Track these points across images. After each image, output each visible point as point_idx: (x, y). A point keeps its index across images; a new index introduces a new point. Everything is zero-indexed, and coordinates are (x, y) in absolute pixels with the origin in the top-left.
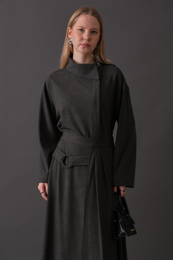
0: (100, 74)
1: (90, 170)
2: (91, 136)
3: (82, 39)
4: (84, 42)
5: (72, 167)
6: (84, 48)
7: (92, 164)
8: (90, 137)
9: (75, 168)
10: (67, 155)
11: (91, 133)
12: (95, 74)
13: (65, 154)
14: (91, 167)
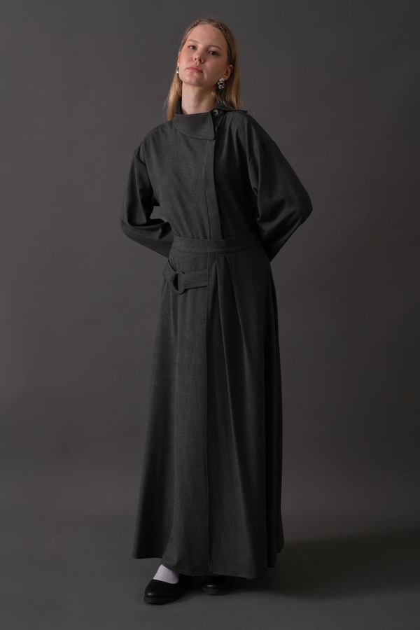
0: (216, 130)
1: (211, 293)
2: (208, 237)
3: (191, 60)
4: (193, 64)
5: (186, 290)
6: (192, 73)
7: (212, 283)
8: (206, 238)
9: (189, 291)
10: (177, 272)
11: (208, 232)
12: (208, 131)
13: (175, 271)
14: (211, 287)
